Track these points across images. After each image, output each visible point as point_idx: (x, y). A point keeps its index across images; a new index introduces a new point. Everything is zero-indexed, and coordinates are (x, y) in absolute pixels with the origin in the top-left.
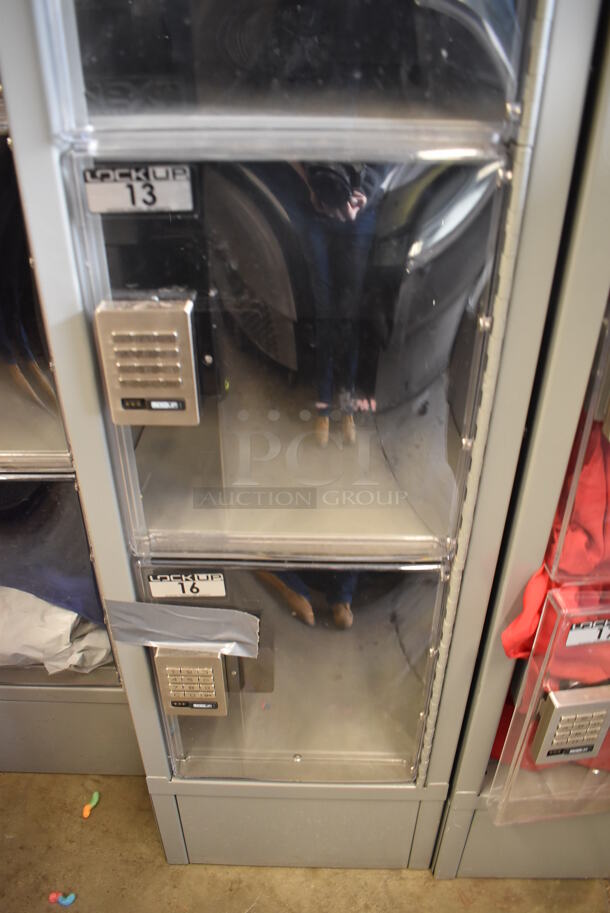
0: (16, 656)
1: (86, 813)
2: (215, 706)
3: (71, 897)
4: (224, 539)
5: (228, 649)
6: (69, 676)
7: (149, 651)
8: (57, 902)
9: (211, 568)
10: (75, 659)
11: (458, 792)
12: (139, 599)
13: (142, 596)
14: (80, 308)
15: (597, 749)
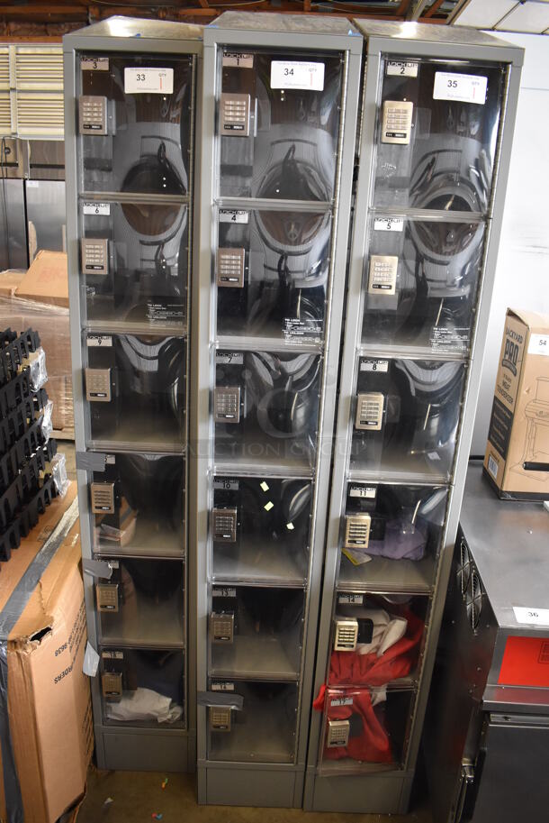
0: (149, 715)
1: (163, 786)
2: (227, 727)
3: (161, 816)
4: (233, 672)
5: (233, 707)
6: (165, 724)
7: (208, 708)
8: (155, 817)
9: (230, 681)
10: (169, 716)
11: (308, 766)
12: (208, 690)
13: (209, 689)
14: (206, 614)
15: (347, 742)
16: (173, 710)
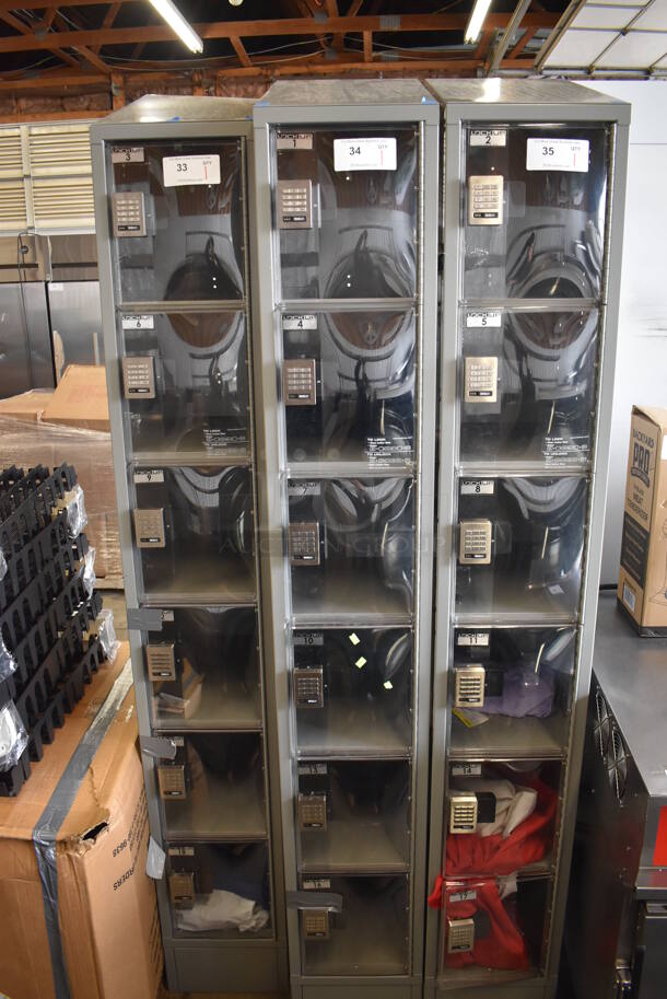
2: (324, 934)
5: (330, 909)
6: (249, 933)
7: (300, 912)
9: (325, 877)
10: (253, 923)
11: (426, 978)
12: (298, 889)
14: (292, 796)
15: (472, 946)
16: (257, 916)
